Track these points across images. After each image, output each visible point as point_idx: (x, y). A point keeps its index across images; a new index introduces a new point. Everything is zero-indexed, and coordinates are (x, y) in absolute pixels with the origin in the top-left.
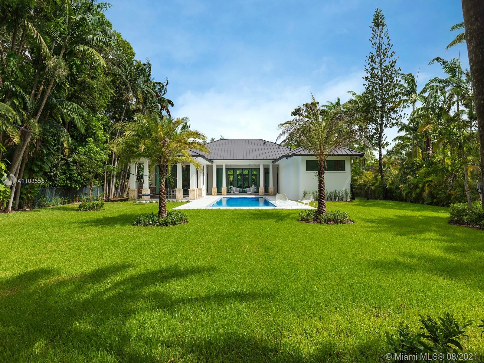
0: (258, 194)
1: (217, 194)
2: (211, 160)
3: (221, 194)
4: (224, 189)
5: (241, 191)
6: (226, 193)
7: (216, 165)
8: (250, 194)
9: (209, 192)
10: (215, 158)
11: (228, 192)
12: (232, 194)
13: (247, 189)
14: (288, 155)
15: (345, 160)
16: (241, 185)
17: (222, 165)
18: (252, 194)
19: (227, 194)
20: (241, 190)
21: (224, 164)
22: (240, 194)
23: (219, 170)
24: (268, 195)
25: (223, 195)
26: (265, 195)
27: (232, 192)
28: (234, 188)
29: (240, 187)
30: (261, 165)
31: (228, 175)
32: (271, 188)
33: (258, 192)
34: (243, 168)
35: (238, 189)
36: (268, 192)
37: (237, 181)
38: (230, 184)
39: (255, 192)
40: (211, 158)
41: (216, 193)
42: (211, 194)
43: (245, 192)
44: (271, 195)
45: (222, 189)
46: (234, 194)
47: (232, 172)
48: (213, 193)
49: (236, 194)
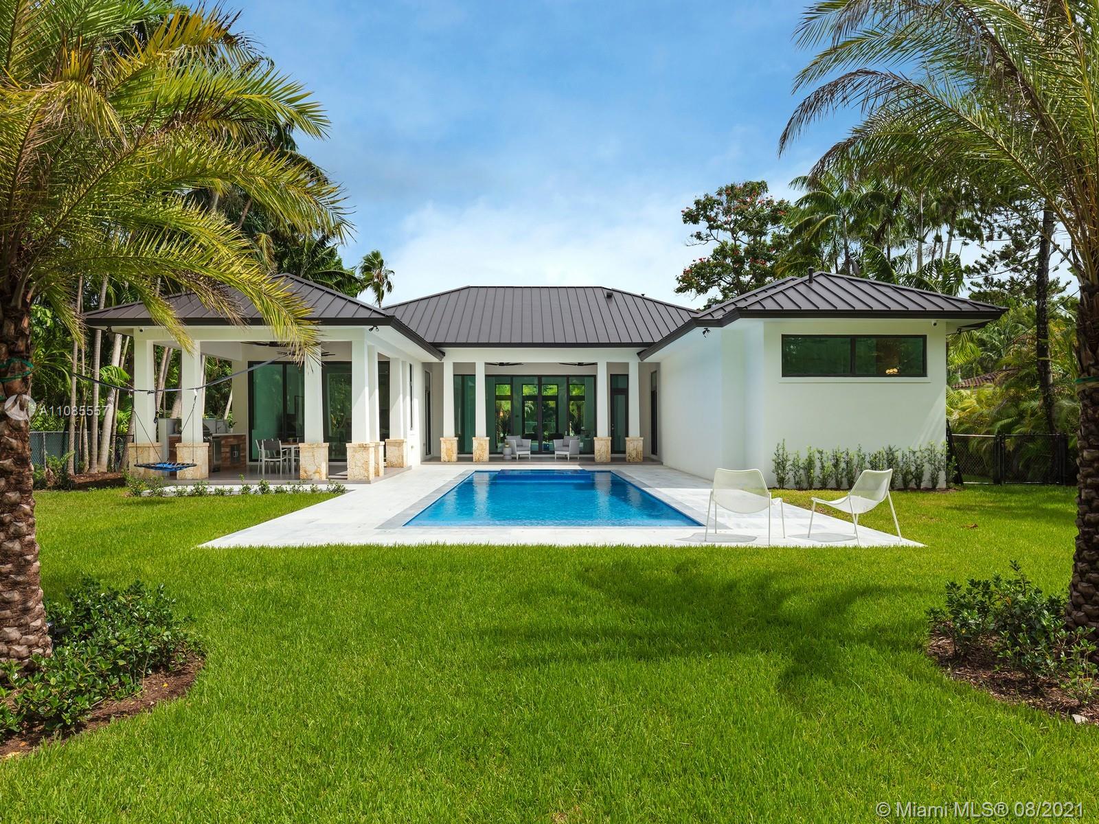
0: (593, 459)
1: (460, 460)
2: (437, 348)
3: (471, 460)
4: (481, 442)
5: (537, 449)
6: (486, 455)
7: (456, 365)
8: (563, 459)
9: (430, 453)
10: (449, 340)
11: (494, 450)
12: (508, 457)
13: (557, 443)
14: (709, 317)
15: (924, 337)
16: (534, 428)
17: (474, 364)
18: (573, 459)
19: (491, 460)
20: (536, 444)
21: (480, 361)
22: (534, 459)
23: (464, 383)
24: (623, 461)
25: (479, 462)
26: (614, 461)
27: (507, 451)
28: (513, 440)
29: (533, 437)
30: (602, 363)
31: (493, 400)
32: (635, 440)
33: (593, 452)
34: (540, 377)
35: (528, 442)
36: (624, 452)
37: (524, 419)
38: (500, 428)
39: (581, 453)
40: (438, 340)
41: (455, 456)
42: (437, 459)
43: (548, 451)
44: (636, 463)
45: (475, 443)
46: (514, 459)
47: (506, 390)
48: (444, 456)
49: (522, 459)
